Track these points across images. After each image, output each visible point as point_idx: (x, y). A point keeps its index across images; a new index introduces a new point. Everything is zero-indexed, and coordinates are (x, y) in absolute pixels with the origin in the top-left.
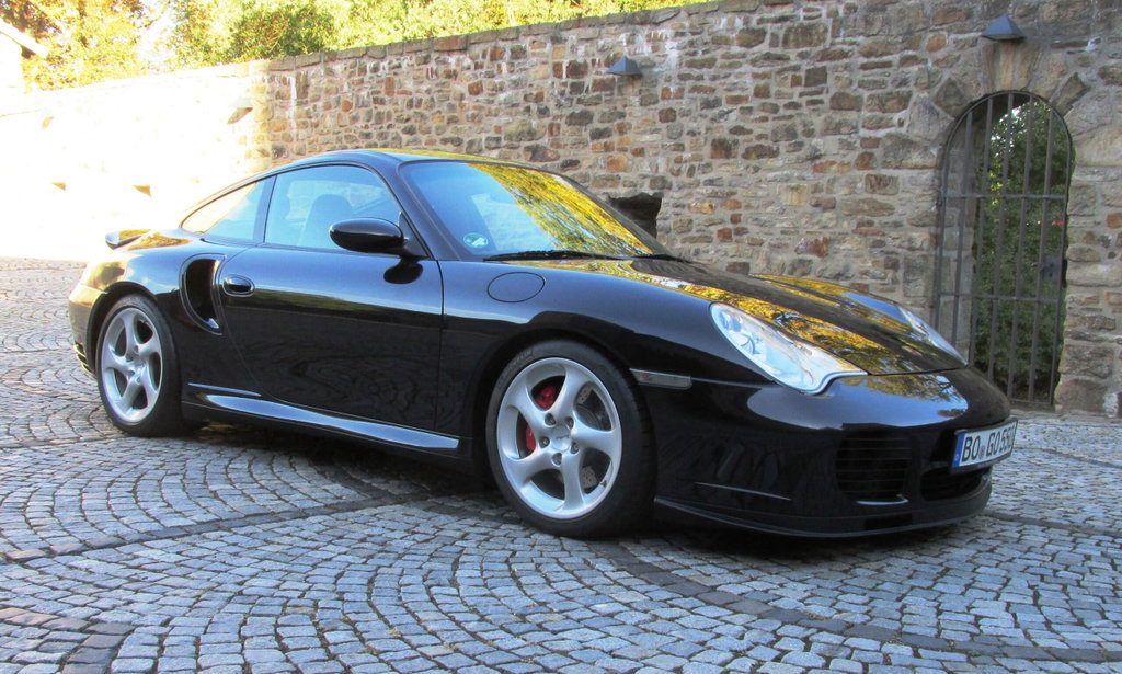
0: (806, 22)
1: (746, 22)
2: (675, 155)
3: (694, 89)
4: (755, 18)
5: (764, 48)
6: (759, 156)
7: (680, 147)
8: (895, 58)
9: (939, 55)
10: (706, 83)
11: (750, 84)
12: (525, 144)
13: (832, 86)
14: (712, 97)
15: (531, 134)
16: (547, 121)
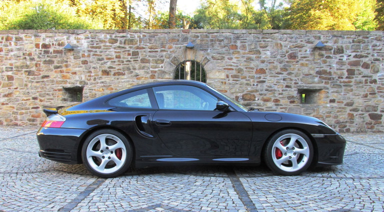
0: (131, 38)
1: (111, 36)
2: (89, 74)
3: (94, 55)
4: (113, 36)
5: (118, 44)
6: (119, 75)
7: (90, 72)
8: (159, 50)
9: (171, 50)
10: (98, 53)
11: (114, 55)
12: (24, 70)
13: (140, 57)
14: (100, 58)
15: (27, 66)
16: (34, 62)
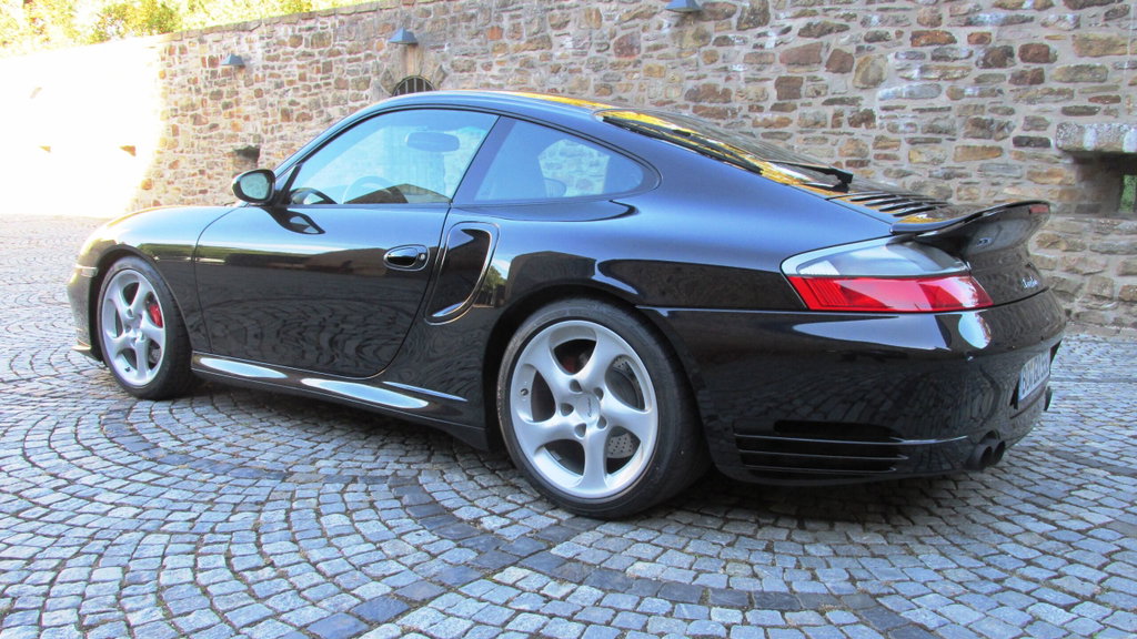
0: (322, 31)
1: (293, 31)
2: (264, 119)
3: (271, 75)
4: (297, 27)
5: (302, 48)
6: (304, 120)
7: (266, 115)
8: (362, 55)
9: (381, 53)
10: (276, 71)
11: (297, 72)
12: (190, 113)
13: (335, 73)
14: (279, 81)
15: (193, 106)
16: (200, 97)
